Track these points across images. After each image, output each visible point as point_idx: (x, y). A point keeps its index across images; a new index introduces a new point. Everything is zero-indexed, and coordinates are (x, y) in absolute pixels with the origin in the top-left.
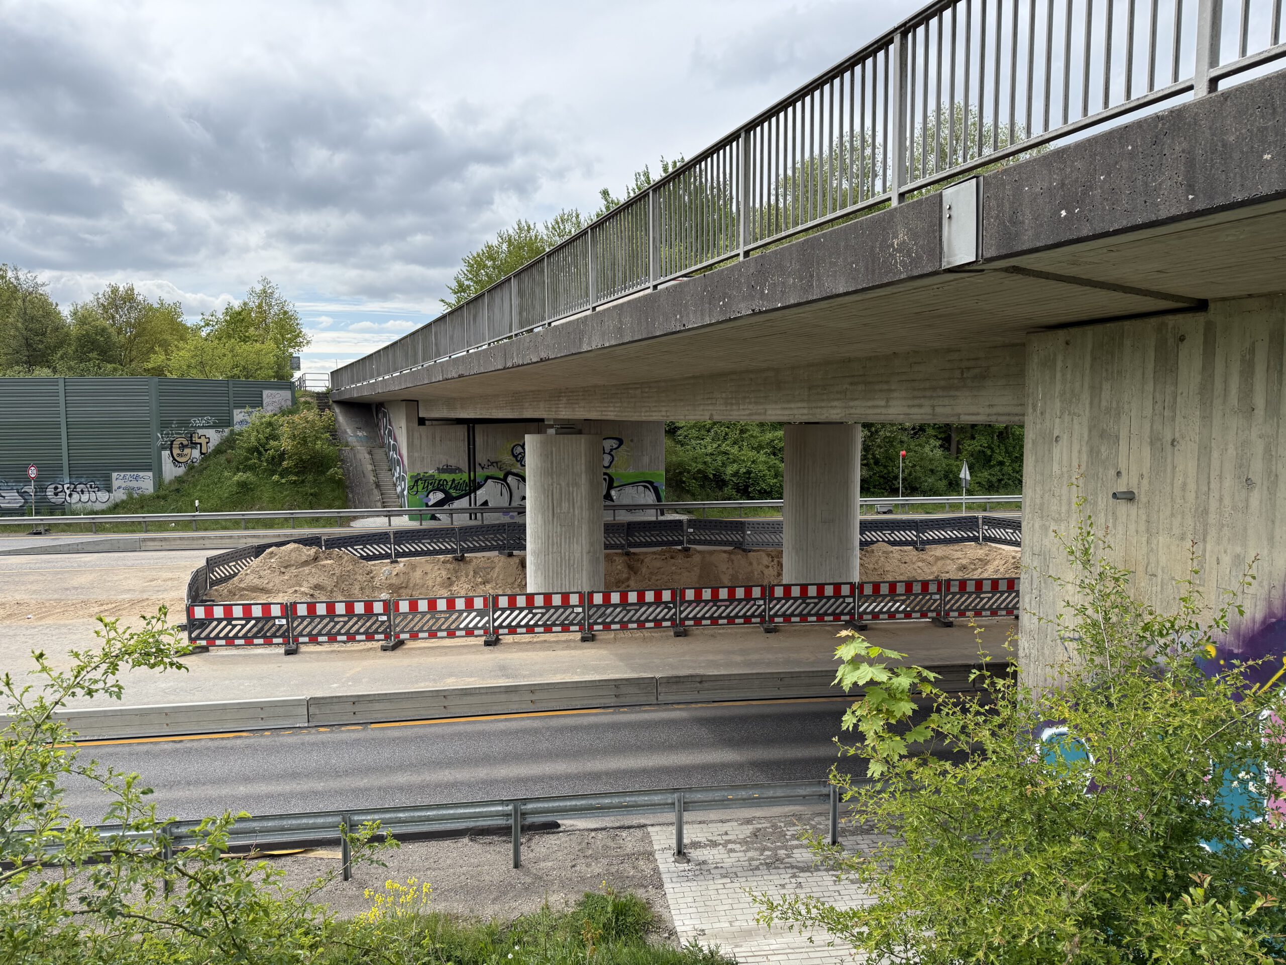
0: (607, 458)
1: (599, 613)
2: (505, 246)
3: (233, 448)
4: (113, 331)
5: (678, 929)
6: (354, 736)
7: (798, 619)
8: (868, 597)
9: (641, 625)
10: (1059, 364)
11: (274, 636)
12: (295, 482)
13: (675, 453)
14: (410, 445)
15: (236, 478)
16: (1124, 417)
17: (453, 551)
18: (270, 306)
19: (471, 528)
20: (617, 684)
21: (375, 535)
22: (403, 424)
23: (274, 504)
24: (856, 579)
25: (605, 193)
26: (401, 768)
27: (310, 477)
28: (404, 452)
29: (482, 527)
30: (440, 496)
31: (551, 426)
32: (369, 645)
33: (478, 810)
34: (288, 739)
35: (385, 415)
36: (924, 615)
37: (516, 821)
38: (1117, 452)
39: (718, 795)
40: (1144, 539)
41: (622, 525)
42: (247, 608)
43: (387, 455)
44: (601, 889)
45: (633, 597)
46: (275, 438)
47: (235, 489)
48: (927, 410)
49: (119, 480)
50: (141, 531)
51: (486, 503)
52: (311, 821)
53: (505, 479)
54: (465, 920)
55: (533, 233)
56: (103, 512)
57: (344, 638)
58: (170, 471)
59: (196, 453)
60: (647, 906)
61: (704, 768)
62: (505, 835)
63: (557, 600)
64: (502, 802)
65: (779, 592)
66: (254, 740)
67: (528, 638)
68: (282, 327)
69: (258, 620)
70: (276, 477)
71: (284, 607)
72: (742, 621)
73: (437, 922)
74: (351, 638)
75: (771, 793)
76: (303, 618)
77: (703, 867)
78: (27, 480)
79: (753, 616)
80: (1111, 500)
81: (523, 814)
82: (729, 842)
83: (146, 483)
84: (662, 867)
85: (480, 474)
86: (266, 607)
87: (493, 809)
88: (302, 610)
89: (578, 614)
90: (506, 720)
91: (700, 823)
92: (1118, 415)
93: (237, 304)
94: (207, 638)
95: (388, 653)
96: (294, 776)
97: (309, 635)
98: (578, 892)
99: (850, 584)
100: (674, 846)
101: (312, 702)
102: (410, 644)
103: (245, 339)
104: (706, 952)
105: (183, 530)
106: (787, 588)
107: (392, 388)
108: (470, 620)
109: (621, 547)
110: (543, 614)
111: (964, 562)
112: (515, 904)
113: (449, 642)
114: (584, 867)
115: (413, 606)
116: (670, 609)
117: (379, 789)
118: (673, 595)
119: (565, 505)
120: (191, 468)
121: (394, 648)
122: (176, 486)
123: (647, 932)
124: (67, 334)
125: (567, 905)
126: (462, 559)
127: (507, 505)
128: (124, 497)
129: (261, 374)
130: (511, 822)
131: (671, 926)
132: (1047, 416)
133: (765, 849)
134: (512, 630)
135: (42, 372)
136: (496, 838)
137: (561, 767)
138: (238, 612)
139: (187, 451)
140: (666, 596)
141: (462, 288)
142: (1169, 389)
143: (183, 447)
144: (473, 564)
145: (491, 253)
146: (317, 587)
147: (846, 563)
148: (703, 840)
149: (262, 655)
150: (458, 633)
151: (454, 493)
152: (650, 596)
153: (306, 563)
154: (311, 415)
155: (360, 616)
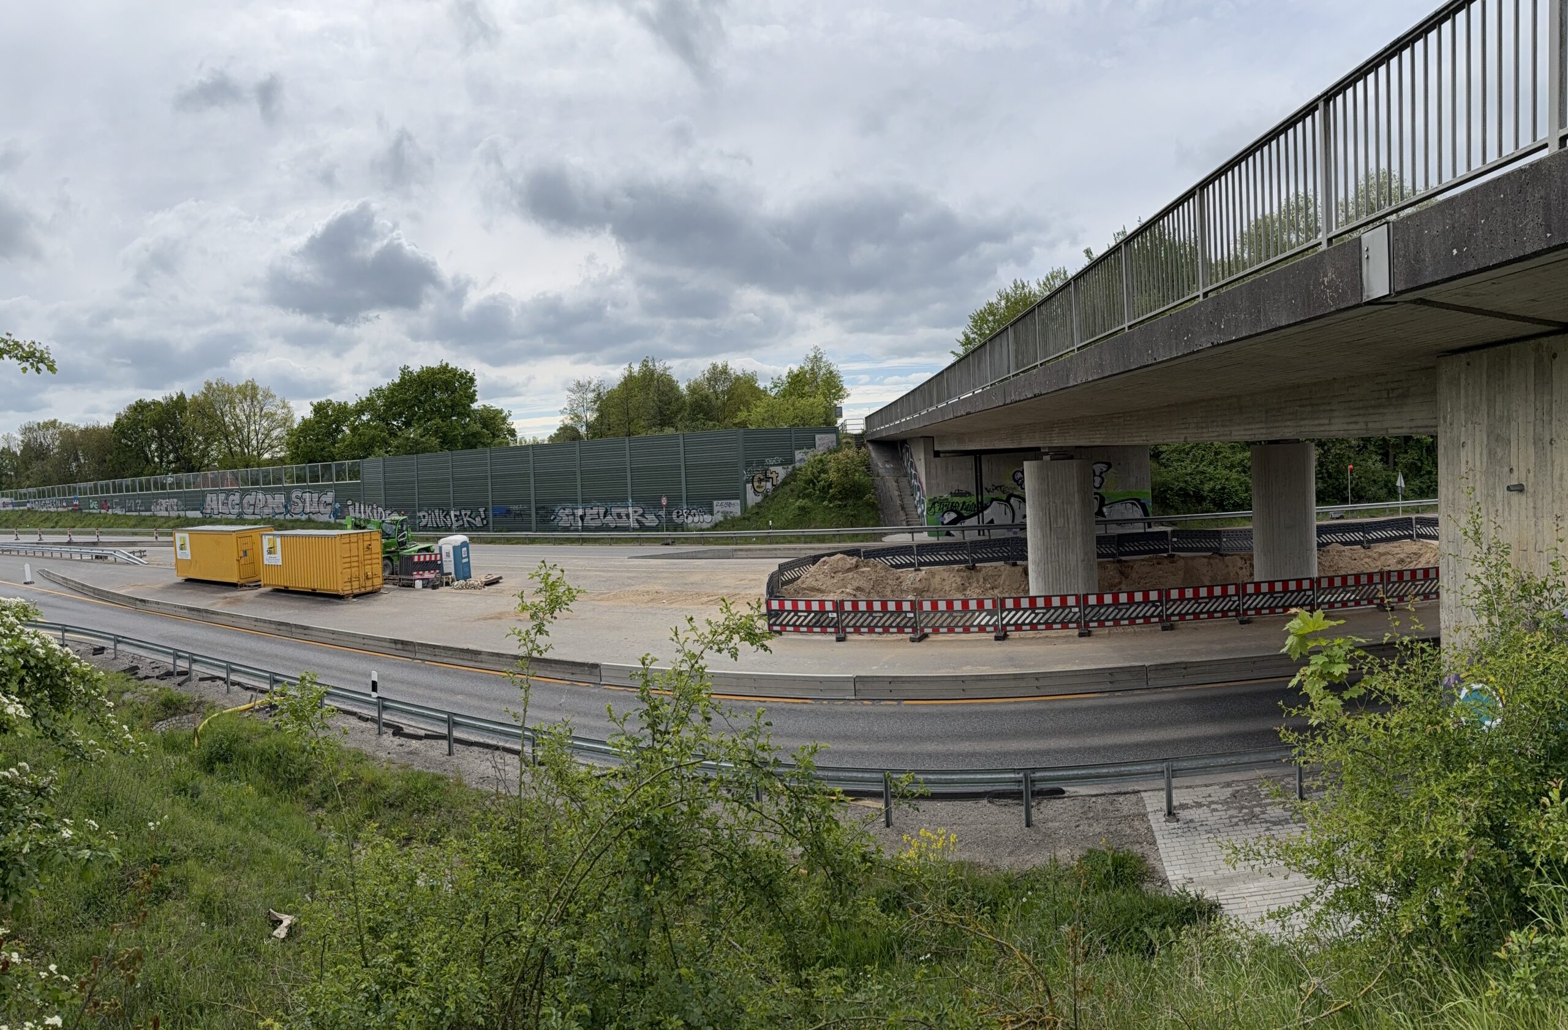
0: (1098, 480)
1: (1095, 611)
2: (1003, 303)
3: (795, 481)
4: (713, 397)
5: (1170, 878)
6: (891, 709)
7: (1267, 611)
8: (1325, 589)
9: (1132, 621)
10: (1463, 383)
11: (828, 626)
12: (840, 506)
13: (1160, 474)
14: (928, 474)
15: (797, 504)
16: (1513, 423)
17: (965, 561)
18: (820, 368)
19: (981, 542)
20: (1112, 671)
21: (902, 547)
22: (922, 456)
23: (825, 524)
24: (1315, 575)
25: (1088, 252)
26: (929, 738)
27: (851, 502)
28: (923, 480)
29: (990, 540)
30: (953, 515)
31: (1046, 454)
32: (900, 636)
33: (994, 776)
34: (839, 707)
35: (907, 450)
36: (1370, 602)
37: (1026, 787)
38: (1510, 452)
39: (1201, 763)
40: (1532, 523)
41: (1114, 537)
42: (808, 603)
43: (909, 482)
44: (1102, 844)
45: (1123, 598)
46: (825, 471)
47: (797, 512)
48: (1362, 426)
49: (718, 506)
50: (733, 544)
51: (992, 521)
52: (860, 775)
53: (1008, 500)
54: (986, 869)
55: (1027, 290)
56: (708, 530)
57: (880, 630)
58: (752, 499)
59: (769, 485)
60: (1143, 859)
61: (1190, 741)
62: (1018, 799)
63: (1056, 602)
64: (1014, 771)
65: (1250, 589)
66: (816, 706)
67: (1032, 634)
68: (829, 384)
69: (816, 613)
70: (826, 503)
71: (835, 603)
72: (1220, 615)
73: (963, 868)
74: (886, 630)
75: (1246, 759)
76: (849, 613)
77: (1191, 825)
78: (661, 507)
79: (1229, 610)
80: (1506, 492)
81: (1033, 781)
82: (1213, 802)
83: (735, 508)
84: (1155, 827)
85: (987, 496)
86: (822, 603)
87: (1007, 776)
88: (848, 606)
89: (1075, 613)
90: (1015, 702)
91: (1187, 787)
92: (1509, 421)
93: (796, 369)
94: (780, 625)
95: (915, 644)
96: (846, 738)
97: (854, 626)
98: (1082, 848)
99: (1310, 579)
100: (1165, 808)
101: (857, 680)
102: (933, 637)
103: (802, 396)
104: (1194, 896)
105: (761, 544)
106: (1257, 585)
107: (913, 427)
108: (983, 619)
109: (1113, 555)
110: (1044, 614)
111: (1402, 556)
112: (1028, 857)
113: (964, 636)
114: (1086, 827)
115: (934, 605)
116: (1157, 607)
117: (913, 754)
118: (1160, 595)
119: (1061, 521)
120: (766, 496)
121: (920, 640)
122: (756, 510)
123: (1143, 881)
124: (684, 403)
125: (1072, 859)
126: (973, 568)
127: (1010, 522)
128: (722, 519)
129: (814, 422)
130: (1022, 787)
131: (1163, 876)
132: (1455, 425)
133: (1243, 807)
134: (1018, 627)
135: (669, 431)
136: (1010, 801)
137: (1064, 743)
138: (802, 606)
139: (763, 483)
140: (1154, 596)
141: (968, 341)
142: (1546, 398)
143: (760, 480)
144: (983, 572)
145: (991, 310)
146: (858, 589)
147: (1307, 563)
148: (1190, 802)
149: (819, 641)
150: (972, 629)
151: (965, 513)
152: (1138, 597)
153: (849, 570)
154: (851, 452)
155: (892, 613)
